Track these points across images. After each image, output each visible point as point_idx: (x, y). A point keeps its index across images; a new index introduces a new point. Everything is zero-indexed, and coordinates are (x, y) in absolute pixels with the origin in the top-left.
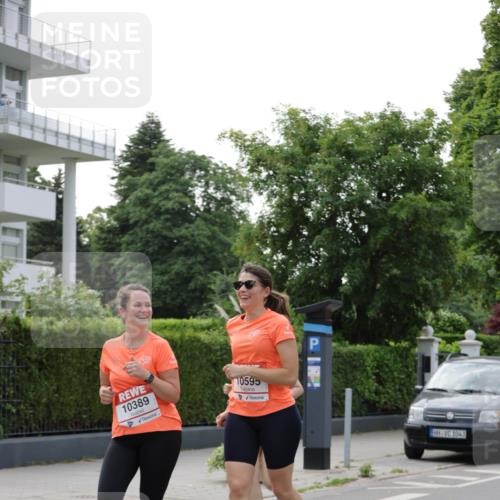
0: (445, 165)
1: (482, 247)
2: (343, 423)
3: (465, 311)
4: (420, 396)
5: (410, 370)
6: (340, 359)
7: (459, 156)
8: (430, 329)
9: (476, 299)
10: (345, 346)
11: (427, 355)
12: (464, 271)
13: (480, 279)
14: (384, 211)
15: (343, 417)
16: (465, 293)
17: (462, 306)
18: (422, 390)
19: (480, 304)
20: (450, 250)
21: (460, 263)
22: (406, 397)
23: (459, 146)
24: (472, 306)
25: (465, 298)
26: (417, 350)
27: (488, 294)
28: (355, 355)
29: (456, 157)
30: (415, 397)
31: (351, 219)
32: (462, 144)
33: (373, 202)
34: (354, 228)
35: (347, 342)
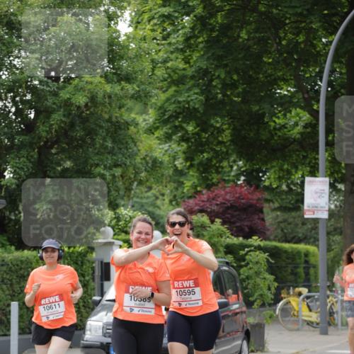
0: (123, 38)
1: (166, 133)
2: (9, 341)
3: (151, 209)
4: (98, 308)
5: (87, 278)
6: (4, 268)
7: (139, 26)
8: (110, 230)
9: (163, 195)
10: (10, 252)
11: (106, 261)
12: (147, 163)
13: (166, 172)
14: (55, 94)
15: (10, 335)
16: (150, 188)
17: (146, 203)
18: (100, 301)
19: (167, 201)
20: (132, 138)
21: (143, 152)
22: (82, 310)
23: (140, 14)
24: (159, 202)
25: (149, 194)
26: (94, 255)
27: (177, 189)
28: (22, 261)
29: (136, 27)
30: (93, 309)
31: (15, 103)
32: (143, 12)
33: (41, 82)
34: (19, 113)
35: (13, 248)
